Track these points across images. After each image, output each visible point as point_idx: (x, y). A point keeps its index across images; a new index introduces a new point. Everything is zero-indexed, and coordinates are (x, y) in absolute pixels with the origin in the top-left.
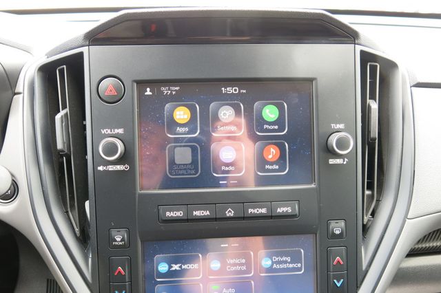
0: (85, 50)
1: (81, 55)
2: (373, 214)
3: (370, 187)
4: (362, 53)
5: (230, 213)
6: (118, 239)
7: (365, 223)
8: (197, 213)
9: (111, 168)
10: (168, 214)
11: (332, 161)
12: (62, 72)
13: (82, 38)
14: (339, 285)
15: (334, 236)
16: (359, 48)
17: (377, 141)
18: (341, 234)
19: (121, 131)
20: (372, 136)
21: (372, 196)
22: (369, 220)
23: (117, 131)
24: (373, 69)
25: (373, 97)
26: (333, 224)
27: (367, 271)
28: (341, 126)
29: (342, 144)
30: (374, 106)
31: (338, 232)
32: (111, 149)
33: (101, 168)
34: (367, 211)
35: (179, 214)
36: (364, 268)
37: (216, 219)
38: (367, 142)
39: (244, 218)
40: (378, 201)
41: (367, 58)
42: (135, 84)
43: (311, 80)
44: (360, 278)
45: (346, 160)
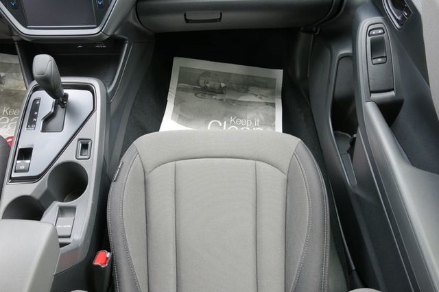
14: (100, 4)
44: (109, 2)
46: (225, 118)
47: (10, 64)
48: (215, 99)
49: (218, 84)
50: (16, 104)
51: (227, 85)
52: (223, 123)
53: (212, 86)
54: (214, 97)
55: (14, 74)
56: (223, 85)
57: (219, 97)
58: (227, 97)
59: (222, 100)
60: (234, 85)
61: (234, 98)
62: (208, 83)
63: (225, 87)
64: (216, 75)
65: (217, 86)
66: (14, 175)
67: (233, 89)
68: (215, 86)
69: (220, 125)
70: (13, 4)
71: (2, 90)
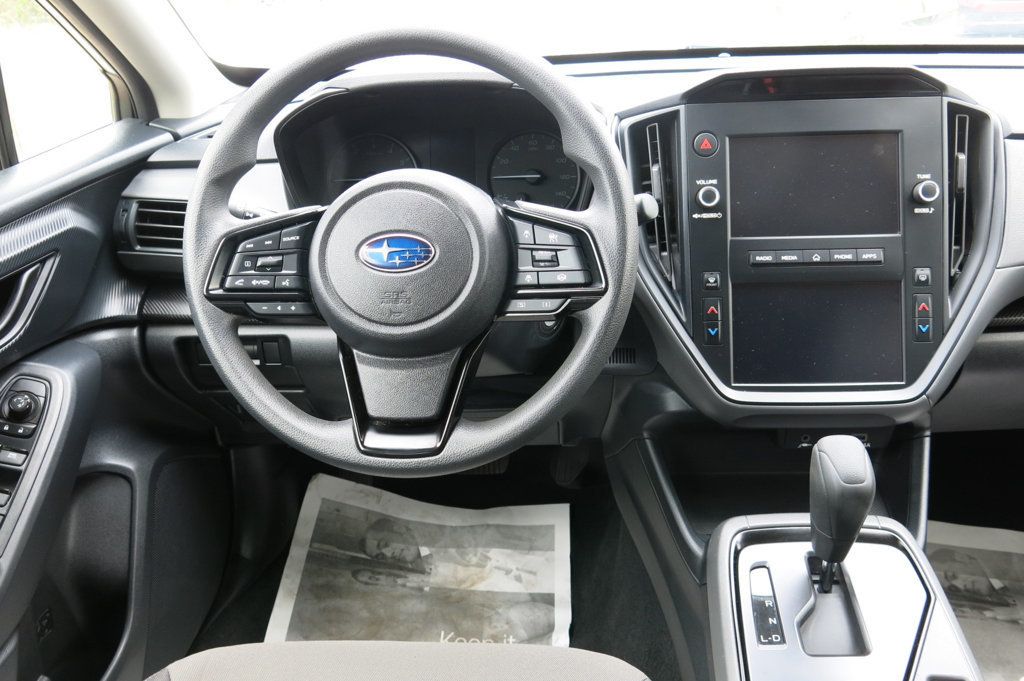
0: (682, 108)
1: (677, 112)
2: (961, 267)
3: (958, 242)
4: (950, 104)
5: (817, 258)
6: (712, 280)
7: (952, 274)
8: (785, 258)
9: (705, 216)
10: (758, 258)
11: (917, 211)
12: (653, 130)
13: (679, 97)
14: (924, 330)
15: (920, 283)
16: (946, 100)
17: (965, 191)
18: (927, 280)
19: (715, 182)
20: (959, 186)
21: (961, 250)
22: (956, 274)
23: (711, 182)
24: (962, 121)
25: (961, 150)
26: (919, 271)
27: (953, 320)
28: (928, 176)
29: (928, 192)
30: (962, 157)
31: (923, 279)
32: (709, 196)
33: (696, 216)
34: (954, 264)
35: (768, 258)
36: (950, 316)
37: (803, 264)
38: (954, 192)
39: (830, 263)
40: (966, 255)
41: (954, 109)
42: (727, 139)
43: (896, 133)
44: (946, 325)
45: (932, 209)
47: (441, 527)
48: (995, 619)
49: (983, 580)
50: (467, 624)
51: (1007, 583)
53: (969, 586)
54: (988, 614)
55: (452, 551)
56: (997, 584)
57: (1001, 613)
59: (1014, 622)
62: (954, 577)
63: (1002, 588)
64: (971, 558)
65: (982, 587)
68: (977, 586)
70: (713, 333)
71: (427, 589)
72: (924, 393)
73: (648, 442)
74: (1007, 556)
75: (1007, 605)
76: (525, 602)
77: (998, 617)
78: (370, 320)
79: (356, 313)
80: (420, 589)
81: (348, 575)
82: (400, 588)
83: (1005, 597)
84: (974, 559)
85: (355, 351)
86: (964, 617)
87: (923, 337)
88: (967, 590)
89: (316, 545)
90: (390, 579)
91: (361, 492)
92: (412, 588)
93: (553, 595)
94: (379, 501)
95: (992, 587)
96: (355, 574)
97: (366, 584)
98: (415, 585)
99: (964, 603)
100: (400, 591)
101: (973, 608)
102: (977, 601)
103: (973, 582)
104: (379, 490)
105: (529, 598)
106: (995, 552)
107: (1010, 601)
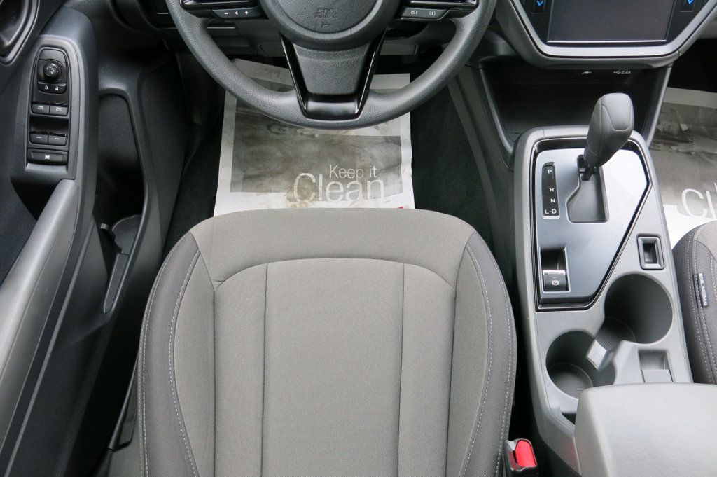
14: (690, 2)
46: (705, 185)
48: (677, 151)
49: (676, 125)
50: (345, 159)
51: (690, 127)
52: (704, 193)
53: (667, 129)
54: (674, 148)
56: (684, 127)
57: (682, 148)
58: (695, 148)
59: (689, 153)
60: (703, 128)
61: (708, 150)
63: (688, 131)
64: (672, 110)
65: (675, 130)
66: (544, 294)
67: (703, 135)
68: (671, 129)
69: (701, 196)
70: (539, 4)
71: (317, 136)
72: (677, 49)
73: (481, 70)
74: (696, 108)
75: (687, 142)
76: (382, 143)
77: (680, 150)
78: (307, 29)
79: (297, 24)
80: (313, 136)
81: (264, 127)
82: (299, 135)
83: (687, 137)
84: (674, 111)
85: (295, 45)
86: (659, 150)
87: (688, 7)
88: (665, 132)
89: (240, 109)
90: (293, 130)
91: (266, 69)
92: (308, 136)
93: (399, 137)
94: (278, 76)
95: (680, 129)
96: (269, 127)
97: (277, 134)
98: (309, 133)
99: (660, 140)
100: (300, 138)
101: (665, 144)
102: (670, 139)
103: (670, 127)
104: (279, 68)
105: (384, 140)
106: (689, 106)
107: (690, 140)
